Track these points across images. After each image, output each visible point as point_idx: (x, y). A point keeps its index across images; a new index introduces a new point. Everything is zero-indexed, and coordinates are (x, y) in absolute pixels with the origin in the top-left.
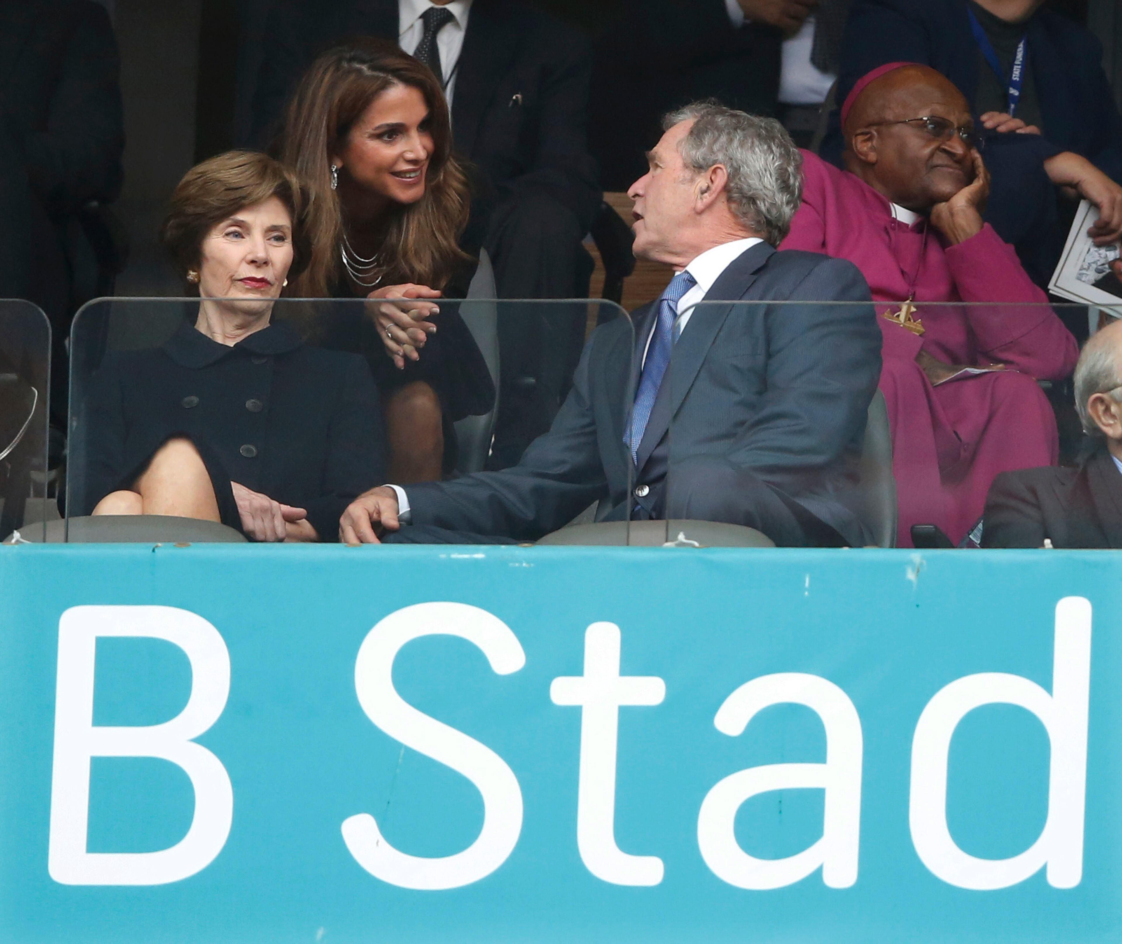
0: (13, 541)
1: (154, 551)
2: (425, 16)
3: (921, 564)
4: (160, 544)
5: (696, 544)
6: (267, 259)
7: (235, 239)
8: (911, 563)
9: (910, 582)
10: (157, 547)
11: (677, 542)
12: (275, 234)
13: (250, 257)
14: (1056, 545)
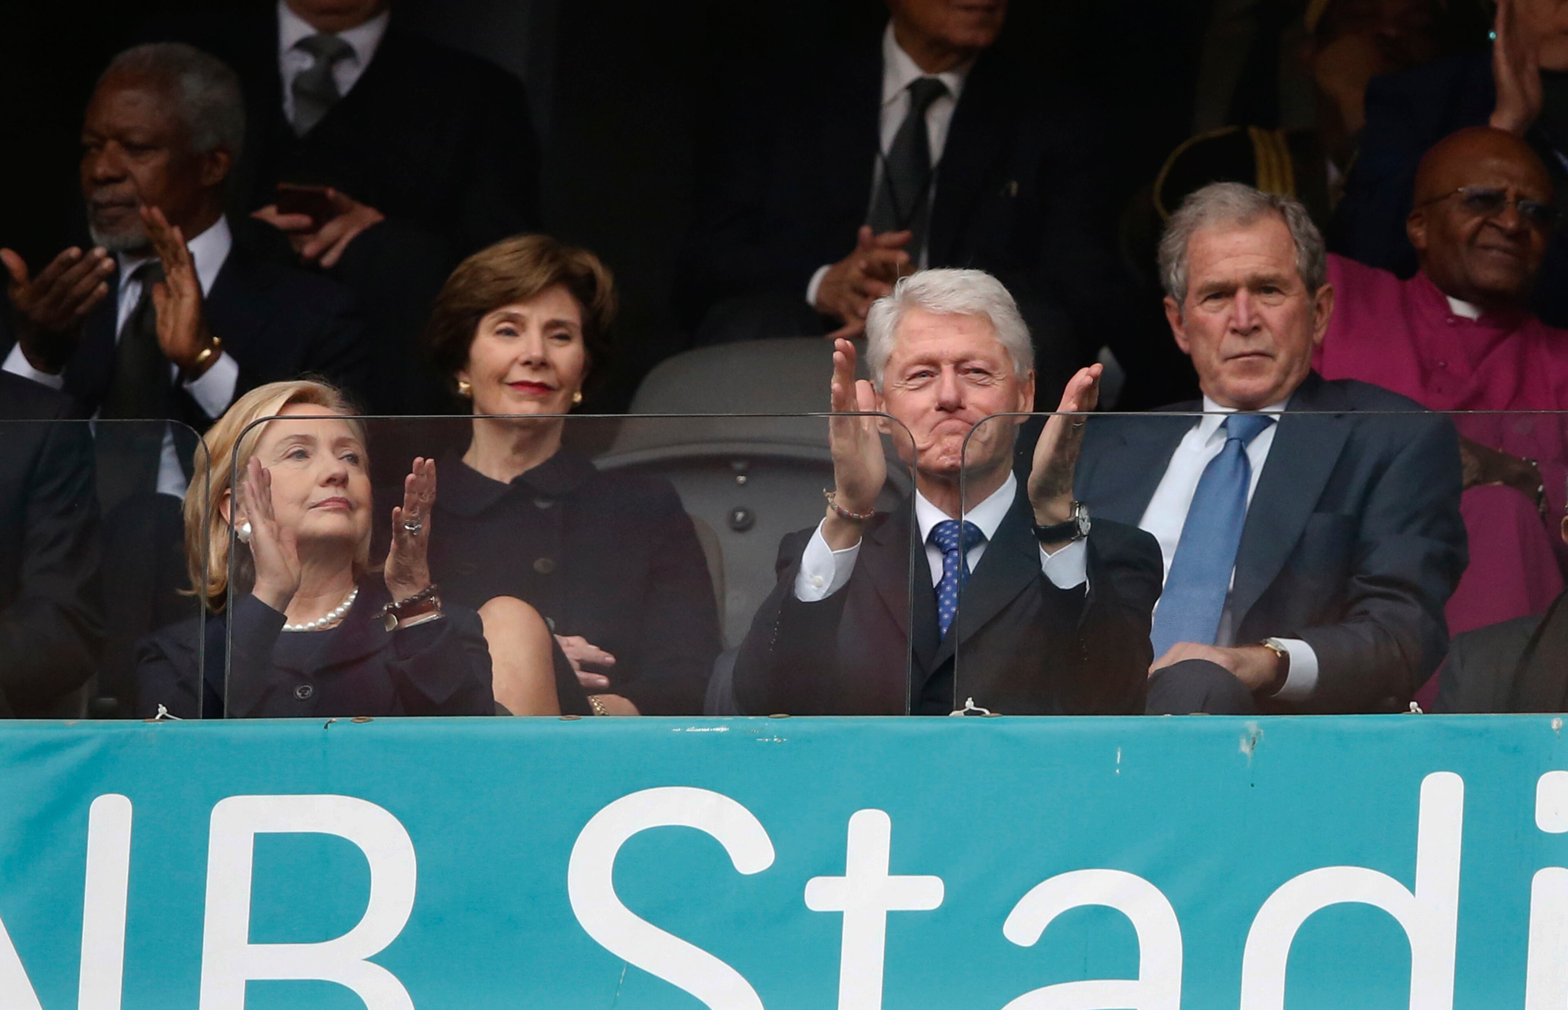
0: (158, 717)
1: (326, 727)
2: (913, 87)
3: (1258, 733)
4: (334, 719)
5: (987, 712)
6: (545, 359)
7: (507, 338)
8: (1245, 732)
9: (1244, 755)
10: (330, 722)
11: (966, 710)
12: (558, 331)
13: (524, 358)
14: (1427, 709)
